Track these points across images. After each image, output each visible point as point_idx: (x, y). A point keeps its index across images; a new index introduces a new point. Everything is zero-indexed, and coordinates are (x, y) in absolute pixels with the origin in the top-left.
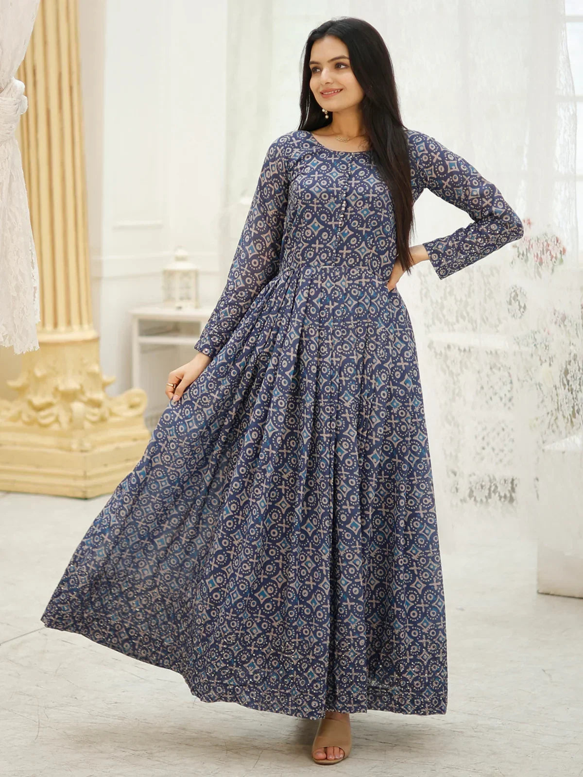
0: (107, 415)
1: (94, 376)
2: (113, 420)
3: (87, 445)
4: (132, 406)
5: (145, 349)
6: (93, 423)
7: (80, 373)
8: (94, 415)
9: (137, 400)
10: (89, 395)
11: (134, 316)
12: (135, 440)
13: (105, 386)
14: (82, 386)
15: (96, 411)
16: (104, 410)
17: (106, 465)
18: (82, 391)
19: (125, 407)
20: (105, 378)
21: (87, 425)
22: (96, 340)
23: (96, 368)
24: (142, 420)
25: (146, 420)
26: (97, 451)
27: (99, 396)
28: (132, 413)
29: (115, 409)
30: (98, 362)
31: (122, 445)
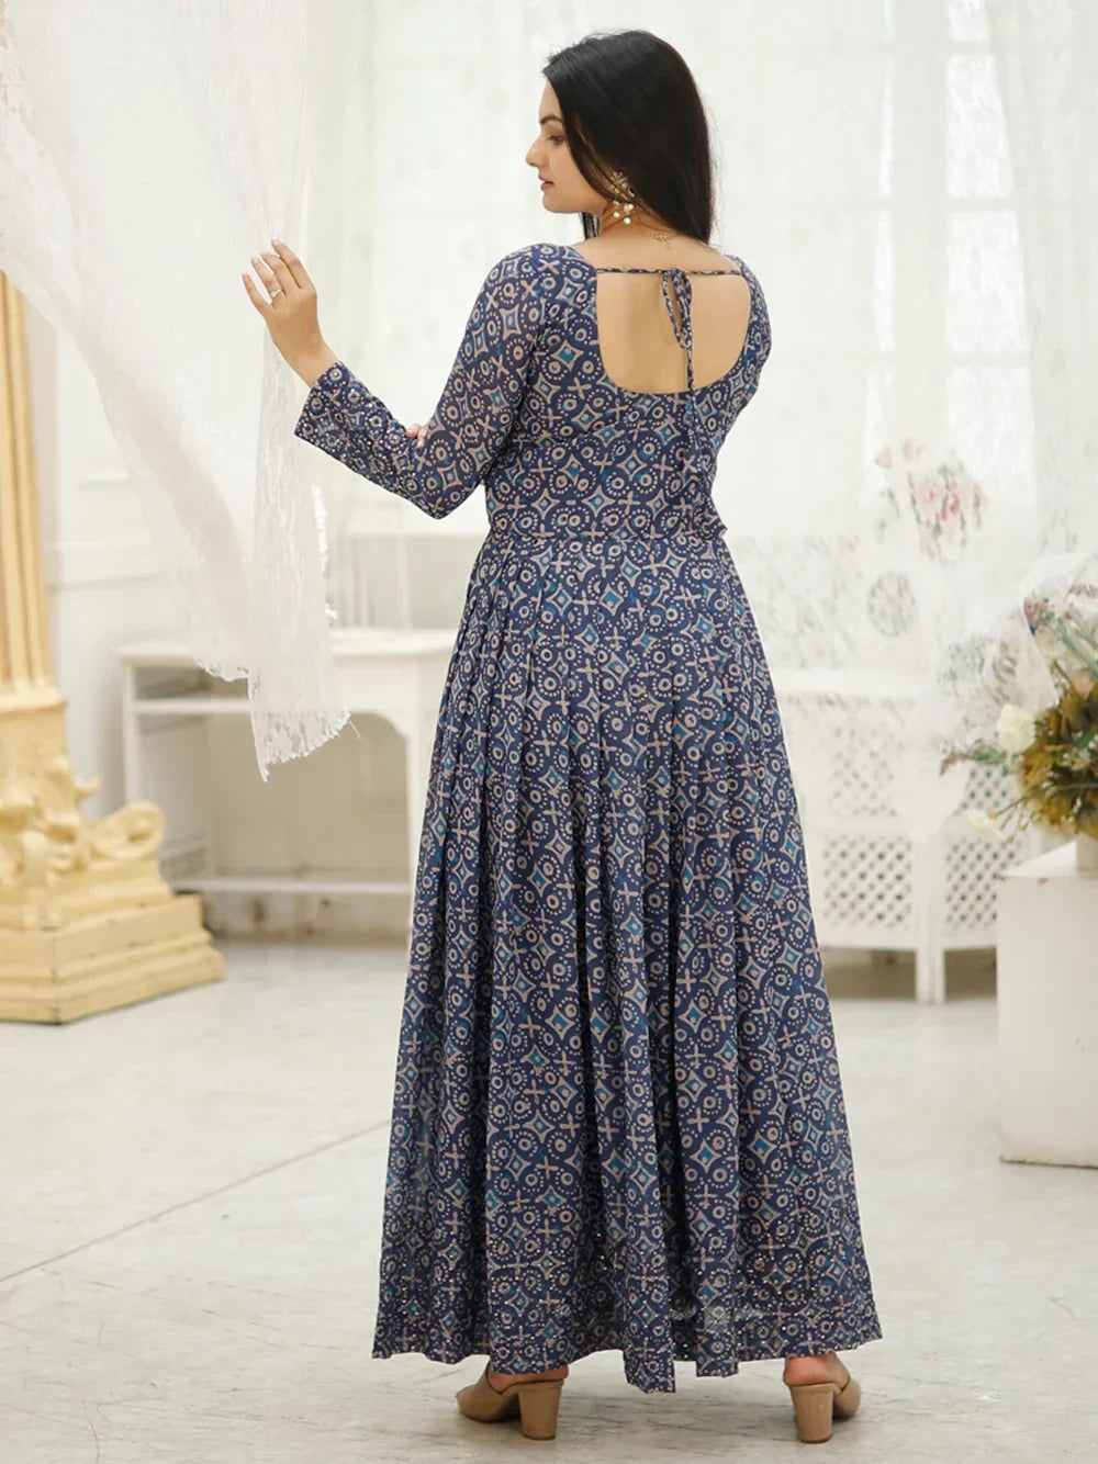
0: (86, 857)
1: (58, 779)
2: (97, 866)
3: (54, 917)
4: (135, 838)
5: (147, 725)
6: (62, 873)
7: (32, 774)
8: (62, 856)
9: (143, 825)
10: (52, 817)
11: (126, 660)
12: (143, 905)
13: (80, 798)
14: (36, 799)
15: (66, 849)
16: (79, 847)
17: (92, 956)
18: (38, 811)
19: (122, 839)
20: (80, 783)
21: (51, 877)
22: (59, 708)
23: (63, 764)
24: (154, 866)
25: (163, 865)
26: (74, 927)
27: (70, 819)
28: (136, 851)
29: (102, 845)
30: (64, 751)
31: (122, 915)
